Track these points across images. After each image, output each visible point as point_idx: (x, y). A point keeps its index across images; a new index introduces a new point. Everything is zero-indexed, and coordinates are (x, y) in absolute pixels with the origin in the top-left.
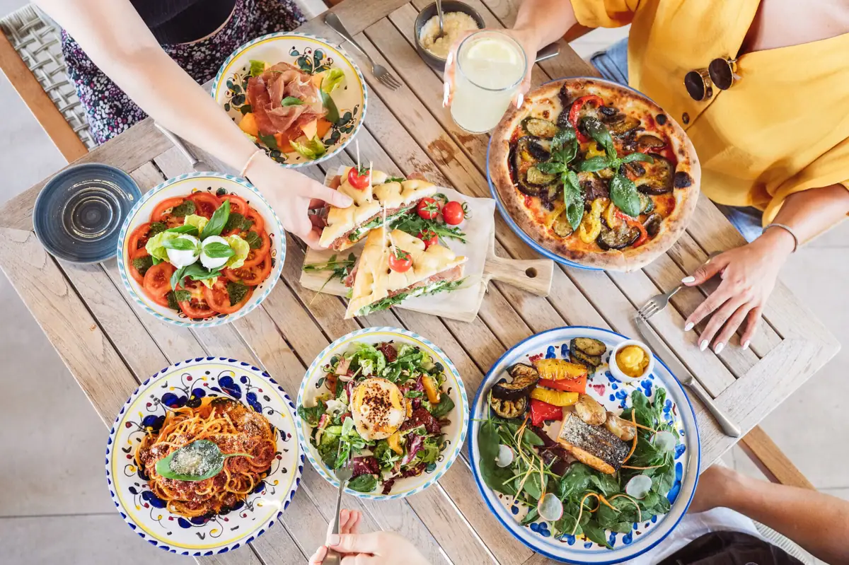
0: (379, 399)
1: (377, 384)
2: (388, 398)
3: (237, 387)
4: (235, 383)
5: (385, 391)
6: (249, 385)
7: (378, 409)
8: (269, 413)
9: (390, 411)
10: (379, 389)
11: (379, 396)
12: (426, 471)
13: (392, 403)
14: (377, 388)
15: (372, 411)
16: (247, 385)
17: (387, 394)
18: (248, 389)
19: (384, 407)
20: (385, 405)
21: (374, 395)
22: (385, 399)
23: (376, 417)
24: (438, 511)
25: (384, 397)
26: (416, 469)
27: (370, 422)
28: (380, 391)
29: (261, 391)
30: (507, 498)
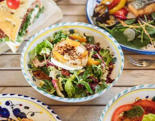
0: (66, 50)
1: (59, 47)
2: (70, 46)
3: (5, 110)
4: (2, 107)
5: (65, 46)
6: (12, 105)
7: (71, 53)
8: (31, 116)
9: (76, 49)
10: (62, 47)
11: (65, 49)
12: (114, 63)
13: (73, 46)
14: (60, 48)
15: (70, 56)
16: (11, 106)
17: (67, 46)
18: (13, 108)
19: (72, 51)
20: (72, 49)
21: (63, 51)
22: (69, 48)
23: (74, 56)
24: (135, 76)
25: (67, 47)
26: (110, 66)
27: (74, 60)
28: (63, 47)
29: (21, 105)
30: (149, 46)
